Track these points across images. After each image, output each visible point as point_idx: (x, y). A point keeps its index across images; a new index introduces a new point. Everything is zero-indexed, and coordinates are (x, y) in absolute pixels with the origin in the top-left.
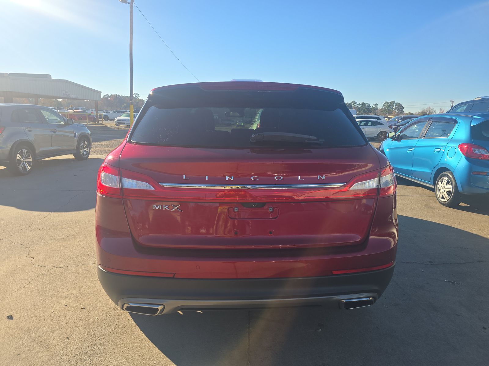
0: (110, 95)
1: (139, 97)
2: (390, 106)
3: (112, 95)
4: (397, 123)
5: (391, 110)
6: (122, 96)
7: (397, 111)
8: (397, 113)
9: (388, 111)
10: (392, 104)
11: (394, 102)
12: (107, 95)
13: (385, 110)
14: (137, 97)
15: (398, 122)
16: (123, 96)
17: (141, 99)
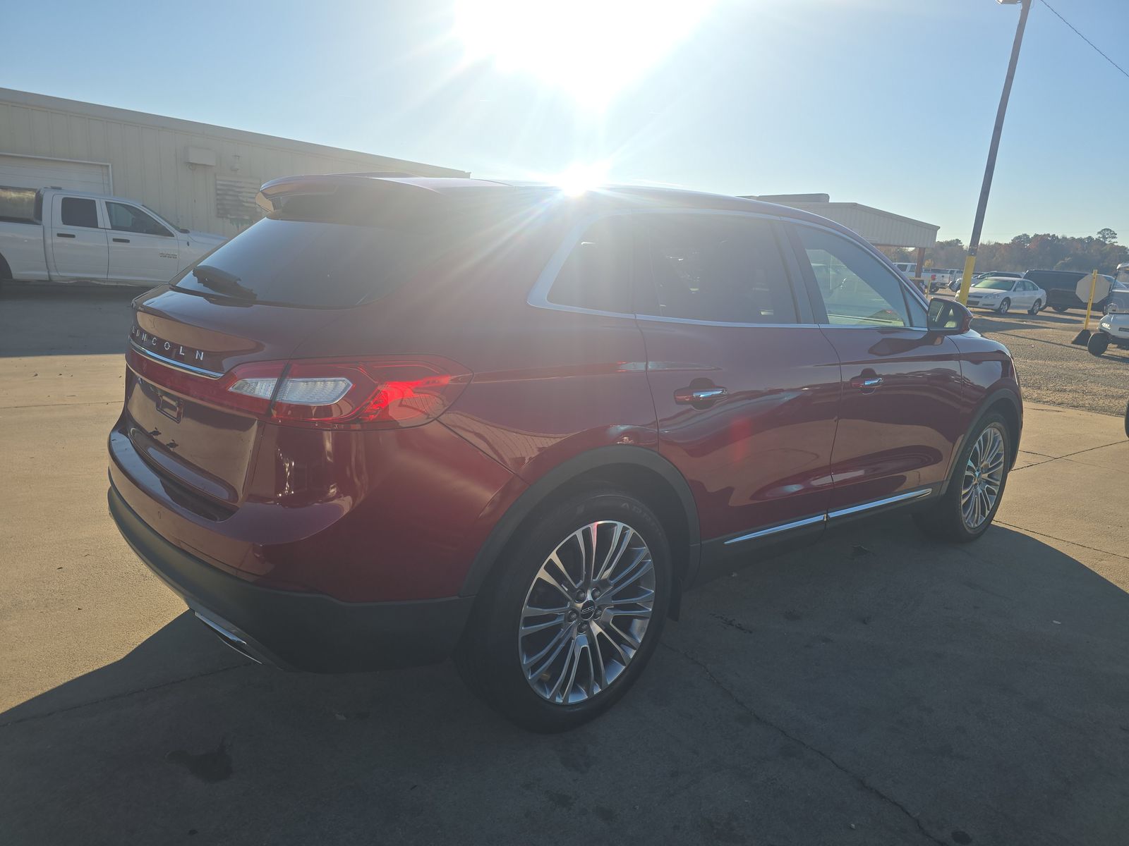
0: (1031, 236)
1: (1113, 240)
3: (1036, 236)
6: (1064, 238)
12: (1025, 235)
14: (1108, 240)
16: (1068, 237)
17: (1120, 244)
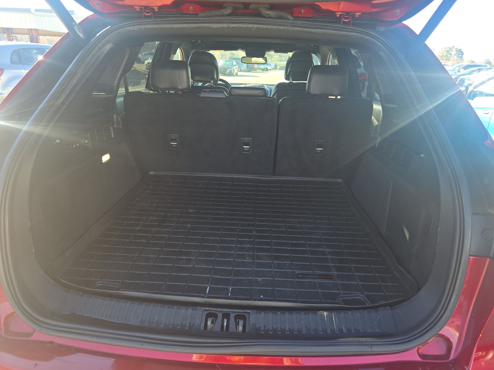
2: (449, 51)
4: (457, 72)
5: (449, 56)
7: (456, 58)
8: (456, 60)
9: (445, 58)
10: (451, 49)
11: (454, 47)
13: (442, 56)
15: (459, 72)
